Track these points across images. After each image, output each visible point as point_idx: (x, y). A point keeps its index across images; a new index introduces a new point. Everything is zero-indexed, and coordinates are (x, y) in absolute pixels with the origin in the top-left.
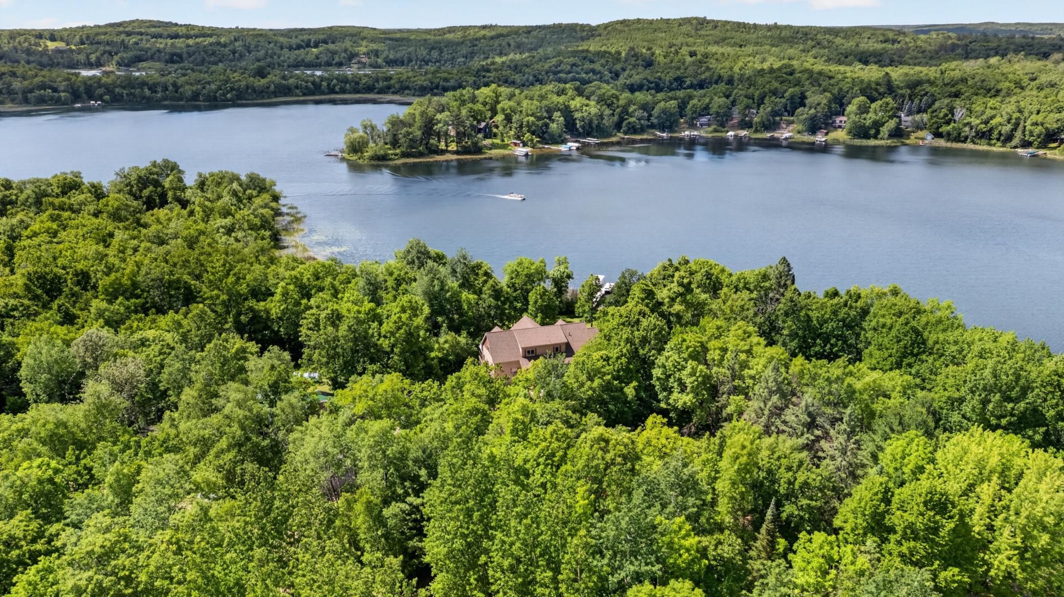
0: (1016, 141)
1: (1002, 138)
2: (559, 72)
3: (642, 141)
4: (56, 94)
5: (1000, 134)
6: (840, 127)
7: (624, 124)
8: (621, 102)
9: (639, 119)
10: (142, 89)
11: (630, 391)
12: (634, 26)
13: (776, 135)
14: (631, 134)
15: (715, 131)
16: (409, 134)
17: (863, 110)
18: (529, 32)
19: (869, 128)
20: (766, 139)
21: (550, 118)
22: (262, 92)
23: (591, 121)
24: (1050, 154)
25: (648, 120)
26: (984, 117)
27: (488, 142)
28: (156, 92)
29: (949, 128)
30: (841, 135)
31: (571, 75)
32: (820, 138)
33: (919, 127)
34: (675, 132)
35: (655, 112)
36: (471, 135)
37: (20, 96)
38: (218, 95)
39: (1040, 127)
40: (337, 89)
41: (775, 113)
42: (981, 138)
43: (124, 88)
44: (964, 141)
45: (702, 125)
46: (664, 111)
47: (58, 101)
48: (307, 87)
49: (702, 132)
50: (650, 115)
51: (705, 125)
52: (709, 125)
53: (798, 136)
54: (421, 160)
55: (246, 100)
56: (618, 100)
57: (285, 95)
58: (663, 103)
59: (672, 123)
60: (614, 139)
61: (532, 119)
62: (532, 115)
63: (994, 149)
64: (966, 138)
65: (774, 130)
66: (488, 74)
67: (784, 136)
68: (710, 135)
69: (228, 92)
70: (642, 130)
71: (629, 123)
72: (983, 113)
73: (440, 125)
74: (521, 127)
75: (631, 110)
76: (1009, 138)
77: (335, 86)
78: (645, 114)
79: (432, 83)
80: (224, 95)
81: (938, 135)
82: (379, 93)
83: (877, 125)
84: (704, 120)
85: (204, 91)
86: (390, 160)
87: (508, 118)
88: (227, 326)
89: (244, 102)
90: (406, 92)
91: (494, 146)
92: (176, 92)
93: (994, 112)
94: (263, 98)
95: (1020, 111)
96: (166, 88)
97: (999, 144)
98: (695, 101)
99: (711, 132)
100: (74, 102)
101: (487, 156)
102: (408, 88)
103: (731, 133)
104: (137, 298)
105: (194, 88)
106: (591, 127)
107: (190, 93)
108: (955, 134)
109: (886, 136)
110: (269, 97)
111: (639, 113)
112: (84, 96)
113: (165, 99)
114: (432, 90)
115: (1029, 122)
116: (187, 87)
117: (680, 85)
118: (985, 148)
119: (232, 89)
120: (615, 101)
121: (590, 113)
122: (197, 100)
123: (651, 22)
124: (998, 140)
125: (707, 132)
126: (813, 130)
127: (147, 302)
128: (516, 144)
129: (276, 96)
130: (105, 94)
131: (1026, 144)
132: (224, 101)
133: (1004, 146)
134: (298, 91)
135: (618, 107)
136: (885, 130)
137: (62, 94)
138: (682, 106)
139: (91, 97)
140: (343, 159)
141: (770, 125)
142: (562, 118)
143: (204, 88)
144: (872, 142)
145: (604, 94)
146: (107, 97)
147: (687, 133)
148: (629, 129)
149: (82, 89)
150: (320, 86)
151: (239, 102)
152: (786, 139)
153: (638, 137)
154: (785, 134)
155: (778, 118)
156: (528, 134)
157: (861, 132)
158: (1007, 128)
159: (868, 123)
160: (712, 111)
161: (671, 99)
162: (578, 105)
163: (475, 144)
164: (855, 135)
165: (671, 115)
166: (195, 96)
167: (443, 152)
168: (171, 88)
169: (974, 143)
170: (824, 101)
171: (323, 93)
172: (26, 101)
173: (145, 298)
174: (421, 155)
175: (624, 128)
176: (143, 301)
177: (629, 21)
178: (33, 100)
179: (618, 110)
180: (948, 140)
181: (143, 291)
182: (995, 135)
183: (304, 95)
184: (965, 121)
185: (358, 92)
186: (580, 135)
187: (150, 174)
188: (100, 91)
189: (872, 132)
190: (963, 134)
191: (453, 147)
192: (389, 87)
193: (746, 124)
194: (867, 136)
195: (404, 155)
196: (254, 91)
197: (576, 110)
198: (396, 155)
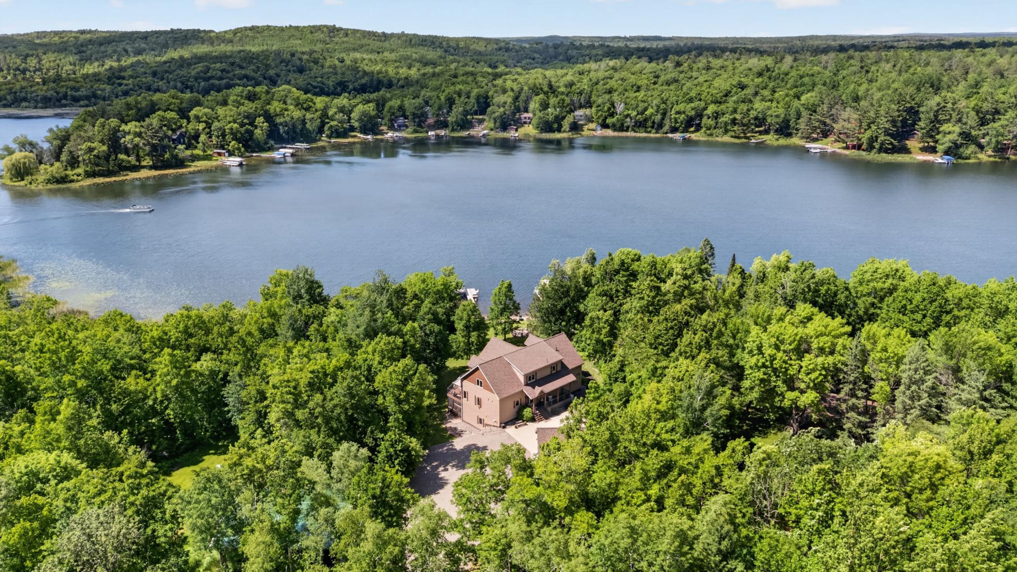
0: (666, 128)
1: (656, 126)
2: (210, 78)
5: (654, 122)
6: (525, 123)
7: (326, 128)
8: (319, 106)
9: (340, 123)
12: (266, 33)
13: (473, 132)
14: (335, 138)
15: (415, 131)
16: (91, 150)
17: (545, 106)
18: (146, 38)
19: (553, 123)
20: (464, 137)
21: (252, 124)
23: (294, 126)
24: (694, 136)
25: (349, 123)
26: (640, 109)
29: (614, 120)
30: (530, 130)
31: (224, 81)
32: (512, 134)
33: (590, 120)
34: (378, 134)
35: (355, 115)
36: (170, 146)
39: (683, 116)
41: (466, 113)
42: (640, 126)
44: (627, 131)
45: (399, 126)
46: (364, 114)
49: (402, 133)
50: (350, 118)
51: (403, 126)
52: (407, 126)
53: (492, 133)
54: (113, 179)
56: (315, 104)
58: (360, 106)
59: (374, 126)
60: (320, 144)
61: (234, 126)
62: (234, 122)
63: (652, 135)
64: (628, 127)
65: (468, 129)
66: (125, 82)
67: (481, 134)
68: (410, 136)
70: (344, 134)
71: (331, 126)
72: (637, 106)
74: (224, 135)
75: (330, 113)
76: (660, 126)
78: (345, 117)
79: (58, 93)
81: (605, 126)
83: (559, 119)
84: (400, 121)
91: (195, 158)
93: (646, 104)
95: (664, 103)
97: (654, 131)
98: (390, 103)
99: (411, 133)
101: (191, 169)
102: (25, 99)
103: (431, 133)
106: (295, 132)
108: (618, 125)
109: (568, 129)
111: (340, 116)
114: (59, 100)
115: (673, 112)
118: (644, 135)
120: (312, 105)
121: (292, 118)
123: (282, 29)
124: (652, 127)
125: (408, 133)
126: (504, 127)
128: (220, 154)
131: (674, 130)
133: (657, 133)
135: (317, 111)
136: (566, 124)
138: (380, 108)
141: (465, 125)
142: (265, 124)
144: (557, 136)
147: (389, 135)
148: (332, 132)
152: (484, 136)
153: (343, 141)
154: (479, 131)
155: (469, 118)
156: (233, 142)
157: (547, 126)
158: (658, 117)
159: (551, 118)
160: (408, 112)
161: (369, 102)
162: (278, 110)
163: (175, 157)
164: (542, 129)
165: (371, 117)
167: (135, 168)
169: (635, 132)
170: (510, 100)
174: (111, 173)
175: (327, 132)
177: (258, 27)
179: (318, 114)
180: (615, 130)
182: (649, 124)
184: (625, 113)
186: (287, 141)
189: (556, 126)
190: (625, 124)
191: (147, 161)
193: (442, 124)
194: (552, 130)
195: (89, 175)
197: (277, 115)
198: (79, 175)
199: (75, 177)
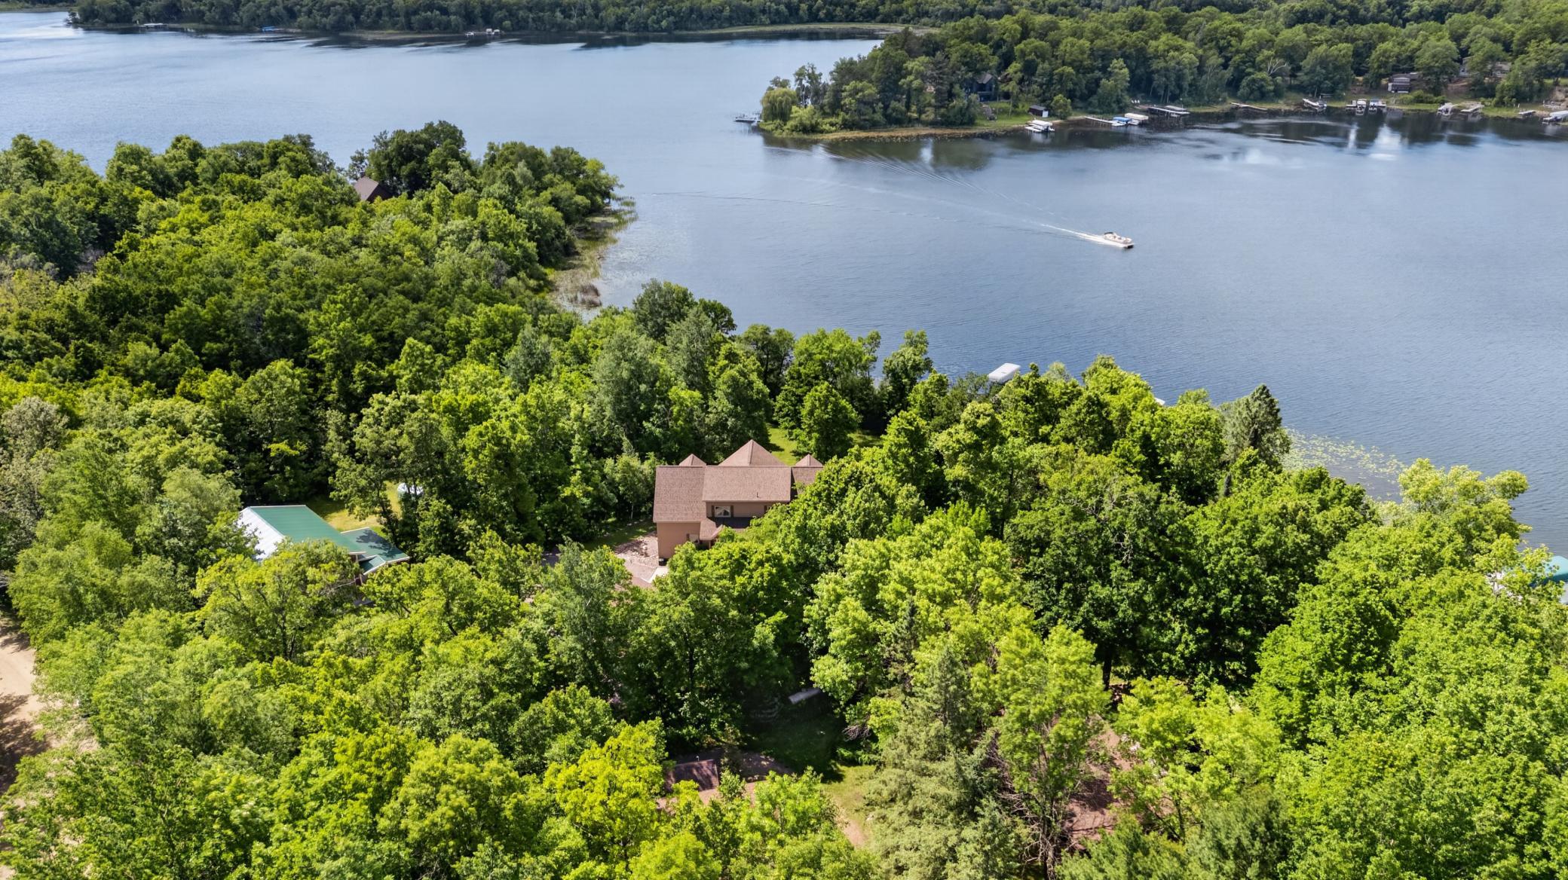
3: (1272, 114)
4: (444, 18)
7: (1244, 82)
8: (1246, 44)
9: (1274, 76)
10: (553, 12)
11: (764, 632)
13: (1539, 112)
14: (1255, 100)
15: (1419, 100)
16: (858, 91)
20: (1514, 119)
21: (1104, 69)
22: (712, 18)
23: (1180, 77)
25: (1293, 76)
27: (988, 107)
28: (570, 17)
34: (1340, 99)
35: (1307, 64)
36: (962, 95)
37: (402, 19)
38: (649, 21)
40: (822, 14)
41: (1545, 72)
43: (530, 9)
46: (1323, 62)
47: (446, 27)
48: (778, 12)
49: (1393, 100)
50: (1297, 68)
51: (1403, 88)
52: (1410, 89)
54: (871, 134)
55: (687, 29)
56: (1241, 40)
57: (746, 23)
58: (1324, 47)
59: (1336, 84)
60: (1217, 109)
61: (1069, 70)
62: (1070, 64)
65: (1537, 103)
67: (1553, 115)
68: (1405, 108)
69: (664, 18)
71: (1254, 81)
73: (910, 78)
74: (1050, 83)
75: (1261, 58)
77: (819, 10)
78: (1287, 66)
80: (658, 22)
82: (883, 21)
84: (1402, 79)
85: (633, 16)
86: (822, 132)
87: (1029, 69)
88: (330, 398)
89: (685, 32)
90: (925, 20)
91: (999, 114)
92: (597, 16)
94: (712, 27)
96: (582, 12)
98: (1387, 45)
99: (1411, 102)
100: (467, 29)
101: (980, 130)
102: (926, 14)
103: (1449, 106)
104: (216, 342)
105: (620, 12)
106: (1179, 85)
107: (613, 18)
110: (720, 27)
111: (1277, 63)
112: (480, 20)
113: (580, 27)
116: (611, 9)
117: (1399, 13)
119: (670, 13)
120: (1234, 42)
121: (1180, 63)
122: (621, 30)
125: (1402, 102)
127: (231, 349)
128: (1035, 113)
129: (732, 25)
130: (505, 18)
132: (655, 31)
134: (763, 18)
135: (1238, 52)
137: (453, 18)
138: (1360, 55)
139: (488, 23)
140: (757, 130)
141: (1531, 93)
142: (1126, 71)
143: (633, 11)
145: (1216, 29)
146: (507, 23)
147: (1362, 102)
148: (1252, 91)
149: (477, 11)
150: (798, 9)
151: (678, 32)
152: (1556, 121)
153: (1265, 107)
154: (1556, 111)
155: (1549, 82)
156: (1058, 96)
160: (1419, 62)
161: (1342, 39)
162: (1162, 48)
163: (964, 111)
165: (1336, 68)
166: (620, 23)
167: (910, 122)
168: (589, 11)
171: (801, 21)
172: (409, 27)
173: (230, 343)
174: (874, 125)
175: (1243, 90)
176: (227, 346)
178: (416, 26)
179: (1237, 58)
181: (228, 331)
183: (773, 23)
185: (852, 21)
186: (1156, 98)
187: (416, 142)
188: (499, 14)
191: (930, 115)
192: (899, 13)
193: (1485, 89)
195: (847, 126)
196: (701, 16)
197: (1157, 57)
198: (832, 125)
199: (827, 127)
